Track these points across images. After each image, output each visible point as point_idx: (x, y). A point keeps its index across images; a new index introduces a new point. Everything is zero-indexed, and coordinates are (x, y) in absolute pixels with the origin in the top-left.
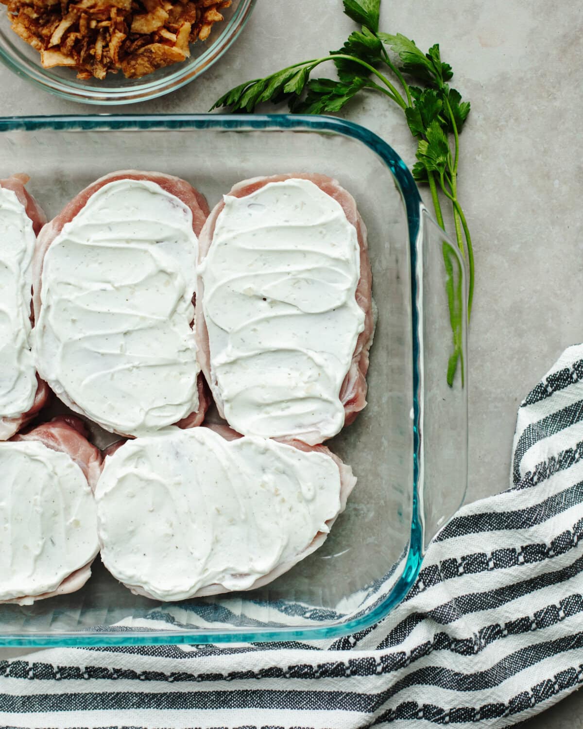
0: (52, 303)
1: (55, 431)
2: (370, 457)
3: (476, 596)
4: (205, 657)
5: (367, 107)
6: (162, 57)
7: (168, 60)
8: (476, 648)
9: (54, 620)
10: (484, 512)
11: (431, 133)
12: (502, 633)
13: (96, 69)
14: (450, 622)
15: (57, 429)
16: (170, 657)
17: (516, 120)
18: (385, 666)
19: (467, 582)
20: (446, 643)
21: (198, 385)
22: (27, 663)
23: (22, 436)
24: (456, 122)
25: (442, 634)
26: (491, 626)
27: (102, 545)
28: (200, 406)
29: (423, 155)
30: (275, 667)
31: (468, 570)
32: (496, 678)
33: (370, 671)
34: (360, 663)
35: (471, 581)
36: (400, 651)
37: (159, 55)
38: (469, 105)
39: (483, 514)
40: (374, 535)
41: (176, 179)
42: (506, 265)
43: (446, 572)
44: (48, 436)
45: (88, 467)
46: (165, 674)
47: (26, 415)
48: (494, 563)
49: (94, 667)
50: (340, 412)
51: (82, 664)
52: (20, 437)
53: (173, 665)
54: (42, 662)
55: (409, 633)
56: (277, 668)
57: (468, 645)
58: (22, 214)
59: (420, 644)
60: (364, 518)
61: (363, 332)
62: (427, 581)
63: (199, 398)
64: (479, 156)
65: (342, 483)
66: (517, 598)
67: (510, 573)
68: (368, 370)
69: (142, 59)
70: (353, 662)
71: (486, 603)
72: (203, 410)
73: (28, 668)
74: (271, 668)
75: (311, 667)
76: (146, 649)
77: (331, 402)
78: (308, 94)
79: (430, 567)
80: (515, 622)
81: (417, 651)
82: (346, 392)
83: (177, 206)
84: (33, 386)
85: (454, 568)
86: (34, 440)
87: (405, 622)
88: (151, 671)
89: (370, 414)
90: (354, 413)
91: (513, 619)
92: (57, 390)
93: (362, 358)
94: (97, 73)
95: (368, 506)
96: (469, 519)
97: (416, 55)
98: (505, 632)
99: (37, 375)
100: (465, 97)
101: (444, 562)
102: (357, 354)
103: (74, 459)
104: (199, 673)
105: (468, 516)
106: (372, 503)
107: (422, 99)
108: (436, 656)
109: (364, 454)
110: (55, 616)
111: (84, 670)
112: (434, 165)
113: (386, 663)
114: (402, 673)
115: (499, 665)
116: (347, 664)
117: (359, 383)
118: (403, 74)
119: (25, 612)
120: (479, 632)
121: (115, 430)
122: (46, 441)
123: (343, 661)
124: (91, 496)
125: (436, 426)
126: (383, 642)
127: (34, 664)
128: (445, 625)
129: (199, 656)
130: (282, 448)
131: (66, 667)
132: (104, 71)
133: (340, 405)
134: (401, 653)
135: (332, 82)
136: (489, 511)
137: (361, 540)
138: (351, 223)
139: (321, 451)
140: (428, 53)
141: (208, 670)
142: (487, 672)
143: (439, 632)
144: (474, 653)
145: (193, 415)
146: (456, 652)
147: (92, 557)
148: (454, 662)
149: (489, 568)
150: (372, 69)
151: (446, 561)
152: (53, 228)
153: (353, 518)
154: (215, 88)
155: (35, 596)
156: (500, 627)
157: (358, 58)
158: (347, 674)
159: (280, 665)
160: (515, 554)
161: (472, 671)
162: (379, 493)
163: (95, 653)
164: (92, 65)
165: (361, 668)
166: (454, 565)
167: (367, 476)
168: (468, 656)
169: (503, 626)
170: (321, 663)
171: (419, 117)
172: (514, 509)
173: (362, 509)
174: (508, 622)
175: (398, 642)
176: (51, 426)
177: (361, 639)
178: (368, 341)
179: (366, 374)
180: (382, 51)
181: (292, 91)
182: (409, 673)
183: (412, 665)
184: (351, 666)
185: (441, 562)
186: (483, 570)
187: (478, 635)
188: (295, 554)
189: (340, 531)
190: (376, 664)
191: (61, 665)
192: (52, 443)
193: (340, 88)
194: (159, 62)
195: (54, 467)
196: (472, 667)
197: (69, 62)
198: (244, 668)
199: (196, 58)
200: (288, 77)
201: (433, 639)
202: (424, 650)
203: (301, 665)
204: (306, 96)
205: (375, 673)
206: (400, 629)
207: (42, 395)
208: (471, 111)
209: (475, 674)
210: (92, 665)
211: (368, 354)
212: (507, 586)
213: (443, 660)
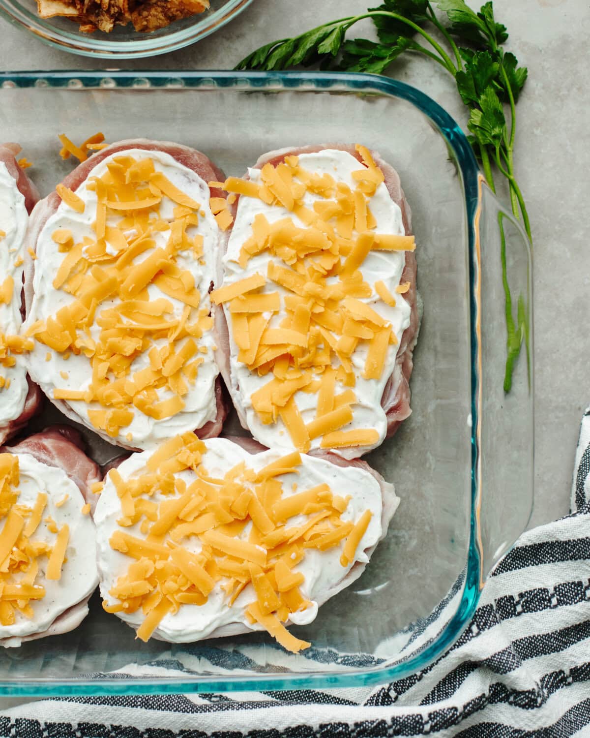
0: (46, 293)
1: (48, 442)
2: (412, 476)
3: (537, 638)
4: (221, 712)
5: (409, 72)
6: (178, 8)
7: (186, 11)
8: (539, 700)
9: (46, 664)
10: (545, 541)
11: (486, 101)
12: (566, 681)
13: (102, 20)
14: (510, 671)
15: (50, 440)
16: (179, 711)
17: (579, 89)
18: (433, 724)
19: (527, 622)
20: (503, 695)
21: (215, 390)
22: (9, 719)
23: (8, 448)
24: (513, 91)
25: (498, 684)
26: (553, 673)
27: (102, 577)
28: (218, 414)
29: (476, 126)
30: (304, 726)
31: (527, 609)
32: (561, 734)
33: (416, 731)
34: (404, 720)
35: (531, 621)
36: (451, 706)
37: (175, 4)
38: (526, 71)
39: (544, 543)
40: (416, 566)
41: (192, 150)
42: (569, 255)
43: (502, 612)
44: (39, 449)
45: (87, 486)
46: (173, 731)
47: (14, 424)
48: (557, 599)
49: (88, 723)
50: (382, 421)
51: (74, 720)
52: (6, 450)
53: (182, 721)
54: (27, 718)
55: (460, 684)
56: (306, 726)
57: (531, 698)
58: (12, 189)
59: (473, 697)
60: (405, 546)
61: (408, 328)
62: (482, 624)
63: (217, 404)
64: (537, 129)
65: (383, 505)
66: (583, 639)
67: (577, 610)
68: (411, 375)
69: (156, 10)
70: (396, 720)
71: (548, 646)
72: (222, 418)
73: (10, 724)
74: (299, 726)
75: (347, 725)
76: (151, 702)
77: (370, 409)
78: (343, 57)
79: (484, 607)
80: (581, 668)
81: (471, 705)
82: (388, 398)
83: (193, 181)
84: (23, 390)
85: (511, 607)
86: (24, 453)
87: (455, 671)
88: (157, 728)
89: (413, 425)
90: (398, 423)
91: (580, 663)
92: (51, 395)
93: (405, 359)
94: (103, 25)
95: (411, 532)
96: (526, 550)
97: (466, 13)
98: (570, 680)
99: (28, 376)
100: (522, 62)
101: (499, 600)
102: (401, 354)
103: (70, 476)
104: (213, 731)
105: (526, 546)
106: (414, 529)
107: (475, 63)
108: (491, 710)
109: (406, 472)
110: (47, 660)
111: (76, 727)
112: (489, 138)
113: (435, 721)
114: (452, 731)
115: (564, 718)
116: (389, 722)
117: (402, 388)
118: (451, 35)
119: (10, 655)
120: (541, 681)
121: (118, 442)
122: (37, 454)
123: (385, 719)
124: (90, 520)
125: (495, 438)
126: (429, 695)
127: (17, 720)
128: (504, 675)
129: (214, 711)
130: (314, 462)
131: (55, 724)
132: (111, 23)
133: (381, 412)
134: (452, 708)
135: (371, 43)
136: (550, 540)
137: (402, 572)
138: (395, 201)
139: (359, 467)
140: (480, 12)
141: (224, 728)
142: (552, 728)
143: (494, 682)
144: (537, 707)
145: (209, 424)
146: (516, 705)
147: (90, 590)
148: (513, 717)
149: (552, 605)
150: (418, 28)
151: (501, 598)
152: (48, 205)
153: (392, 546)
154: (236, 49)
155: (23, 637)
156: (564, 673)
157: (402, 15)
158: (389, 734)
159: (310, 723)
160: (582, 588)
161: (535, 727)
162: (423, 518)
163: (89, 707)
164: (97, 15)
165: (406, 726)
166: (511, 604)
167: (409, 497)
168: (530, 710)
169: (567, 672)
170: (359, 720)
171: (471, 83)
172: (580, 537)
173: (403, 536)
174: (573, 667)
175: (447, 695)
176: (43, 437)
177: (404, 692)
178: (412, 339)
179: (410, 378)
180: (428, 9)
181: (327, 52)
182: (460, 731)
183: (464, 722)
184: (394, 724)
185: (495, 600)
186: (545, 609)
187: (540, 683)
188: (329, 587)
189: (378, 562)
190: (423, 722)
191: (48, 722)
192: (43, 456)
193: (380, 50)
194: (174, 13)
195: (46, 485)
196: (535, 723)
197: (71, 11)
198: (267, 725)
199: (216, 9)
200: (321, 36)
201: (488, 691)
202: (478, 704)
203: (335, 723)
204: (341, 59)
205: (422, 733)
206: (449, 680)
207: (33, 401)
208: (528, 78)
209: (538, 730)
210: (86, 721)
211: (411, 355)
212: (573, 626)
213: (499, 715)
